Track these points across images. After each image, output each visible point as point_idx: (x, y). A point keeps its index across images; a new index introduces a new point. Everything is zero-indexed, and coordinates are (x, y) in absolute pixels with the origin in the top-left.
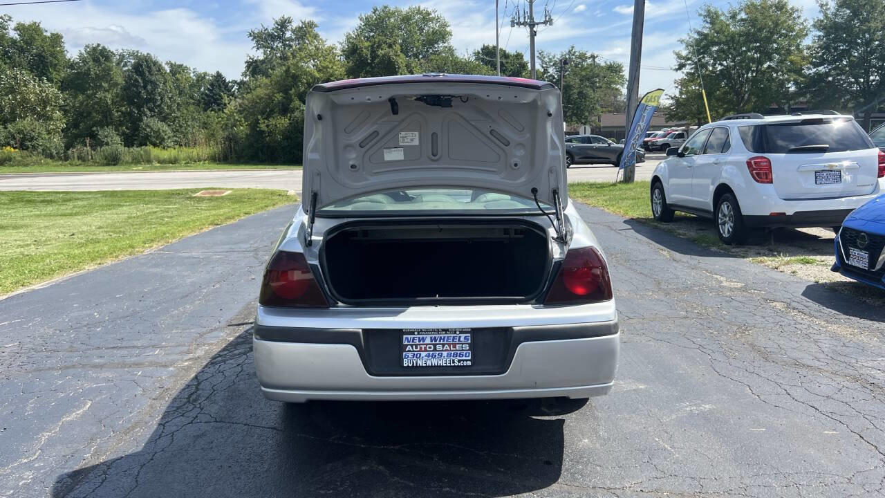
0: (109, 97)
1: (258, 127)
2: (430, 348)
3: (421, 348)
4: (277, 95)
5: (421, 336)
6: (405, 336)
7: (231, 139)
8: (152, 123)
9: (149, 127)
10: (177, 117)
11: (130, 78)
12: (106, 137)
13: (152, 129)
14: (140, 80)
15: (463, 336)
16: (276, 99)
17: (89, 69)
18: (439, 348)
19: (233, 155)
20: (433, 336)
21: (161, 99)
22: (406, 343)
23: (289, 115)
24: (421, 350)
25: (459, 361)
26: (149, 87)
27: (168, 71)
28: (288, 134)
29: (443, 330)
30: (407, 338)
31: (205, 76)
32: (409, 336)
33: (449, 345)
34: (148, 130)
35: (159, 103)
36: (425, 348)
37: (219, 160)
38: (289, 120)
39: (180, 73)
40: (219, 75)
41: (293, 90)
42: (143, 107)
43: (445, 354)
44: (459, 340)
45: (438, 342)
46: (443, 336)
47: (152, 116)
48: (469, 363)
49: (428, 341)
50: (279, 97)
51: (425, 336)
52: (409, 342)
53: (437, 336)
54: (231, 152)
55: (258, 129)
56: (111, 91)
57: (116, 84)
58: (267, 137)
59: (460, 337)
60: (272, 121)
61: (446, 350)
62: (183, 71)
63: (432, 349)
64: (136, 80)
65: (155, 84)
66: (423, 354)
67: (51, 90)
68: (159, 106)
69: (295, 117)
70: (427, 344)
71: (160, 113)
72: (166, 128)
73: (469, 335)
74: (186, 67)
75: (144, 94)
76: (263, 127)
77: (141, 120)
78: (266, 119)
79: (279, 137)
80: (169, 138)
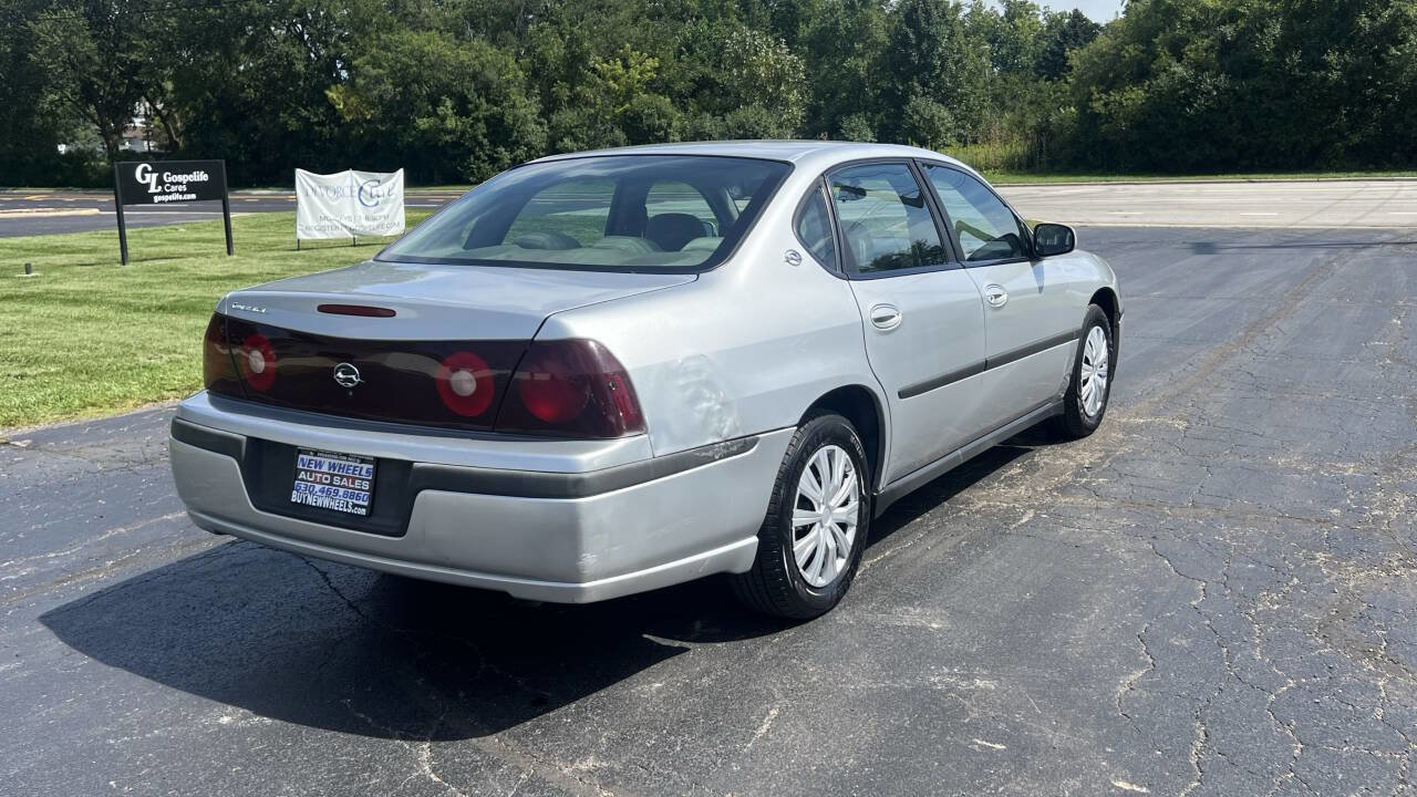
0: (861, 65)
1: (1089, 107)
2: (326, 479)
3: (316, 477)
4: (1130, 48)
5: (318, 459)
6: (301, 456)
7: (1043, 130)
8: (924, 106)
9: (917, 112)
10: (966, 94)
11: (898, 31)
12: (853, 131)
13: (922, 117)
14: (911, 36)
15: (365, 466)
16: (1127, 55)
17: (837, 22)
18: (336, 480)
19: (1045, 158)
20: (333, 461)
21: (942, 65)
22: (300, 467)
23: (1148, 82)
24: (314, 482)
25: (354, 506)
26: (924, 45)
27: (1002, 13)
28: (1142, 118)
29: (344, 455)
30: (302, 459)
31: (1062, 18)
32: (305, 457)
33: (348, 478)
34: (916, 117)
35: (938, 71)
36: (321, 478)
37: (1020, 168)
38: (1146, 92)
39: (1021, 16)
40: (1077, 16)
41: (1161, 36)
42: (912, 80)
43: (342, 491)
44: (360, 474)
45: (336, 472)
46: (343, 463)
47: (924, 94)
48: (363, 512)
49: (325, 469)
50: (1131, 51)
51: (323, 459)
52: (304, 465)
53: (337, 462)
54: (1041, 151)
55: (1089, 111)
56: (867, 55)
57: (875, 45)
58: (1102, 124)
59: (362, 468)
60: (1115, 96)
61: (344, 487)
62: (1027, 13)
63: (328, 482)
64: (906, 35)
65: (933, 41)
66: (318, 487)
67: (789, 57)
68: (938, 76)
69: (1158, 85)
70: (323, 473)
71: (938, 89)
72: (945, 113)
73: (371, 466)
74: (1033, 5)
75: (915, 57)
76: (1098, 106)
77: (907, 102)
78: (1106, 92)
79: (1124, 126)
80: (948, 130)
